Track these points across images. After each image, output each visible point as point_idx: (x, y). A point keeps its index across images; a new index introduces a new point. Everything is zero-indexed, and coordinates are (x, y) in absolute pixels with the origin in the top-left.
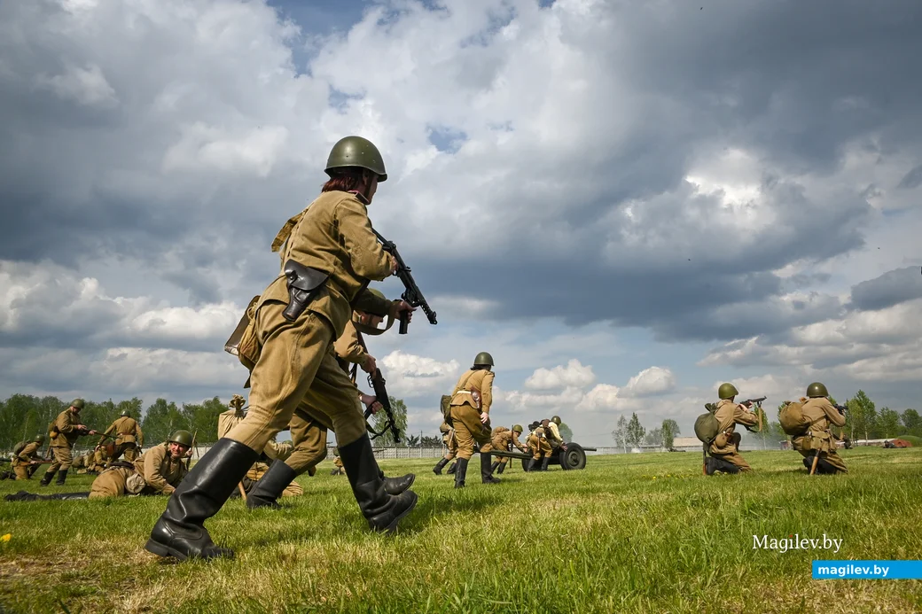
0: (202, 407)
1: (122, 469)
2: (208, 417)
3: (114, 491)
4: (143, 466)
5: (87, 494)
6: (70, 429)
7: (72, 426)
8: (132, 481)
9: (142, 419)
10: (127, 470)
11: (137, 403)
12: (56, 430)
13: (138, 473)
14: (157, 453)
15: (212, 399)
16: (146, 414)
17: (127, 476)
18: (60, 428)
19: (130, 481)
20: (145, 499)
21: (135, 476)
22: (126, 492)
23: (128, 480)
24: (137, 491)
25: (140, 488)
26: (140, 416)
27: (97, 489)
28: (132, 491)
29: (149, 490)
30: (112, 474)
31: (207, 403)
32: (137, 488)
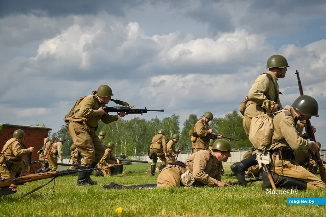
0: (225, 121)
1: (177, 167)
2: (231, 127)
3: (173, 183)
4: (192, 165)
5: (155, 185)
6: (205, 133)
7: (206, 131)
8: (185, 177)
9: (181, 131)
10: (180, 168)
11: (176, 118)
12: (195, 135)
13: (189, 170)
14: (203, 156)
15: (231, 113)
16: (184, 126)
17: (181, 173)
18: (198, 133)
19: (184, 177)
20: (198, 189)
21: (187, 173)
22: (181, 184)
23: (183, 176)
24: (190, 184)
25: (192, 183)
26: (178, 128)
27: (161, 182)
28: (186, 185)
29: (198, 183)
30: (170, 170)
31: (229, 116)
32: (189, 182)
